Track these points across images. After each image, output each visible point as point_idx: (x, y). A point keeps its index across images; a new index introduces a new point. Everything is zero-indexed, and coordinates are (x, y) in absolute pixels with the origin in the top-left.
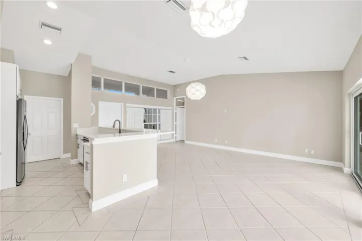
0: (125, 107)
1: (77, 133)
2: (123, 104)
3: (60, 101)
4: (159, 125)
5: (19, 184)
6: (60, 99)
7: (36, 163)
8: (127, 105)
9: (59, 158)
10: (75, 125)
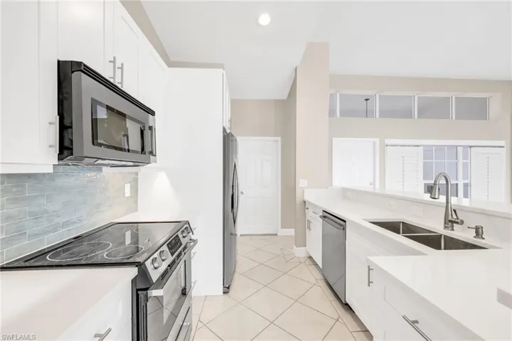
0: (384, 147)
1: (306, 198)
2: (377, 140)
3: (277, 141)
4: (466, 186)
5: (227, 289)
6: (276, 138)
7: (249, 237)
8: (388, 141)
9: (276, 235)
10: (302, 183)
